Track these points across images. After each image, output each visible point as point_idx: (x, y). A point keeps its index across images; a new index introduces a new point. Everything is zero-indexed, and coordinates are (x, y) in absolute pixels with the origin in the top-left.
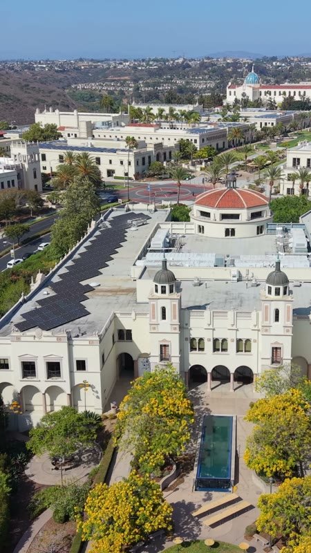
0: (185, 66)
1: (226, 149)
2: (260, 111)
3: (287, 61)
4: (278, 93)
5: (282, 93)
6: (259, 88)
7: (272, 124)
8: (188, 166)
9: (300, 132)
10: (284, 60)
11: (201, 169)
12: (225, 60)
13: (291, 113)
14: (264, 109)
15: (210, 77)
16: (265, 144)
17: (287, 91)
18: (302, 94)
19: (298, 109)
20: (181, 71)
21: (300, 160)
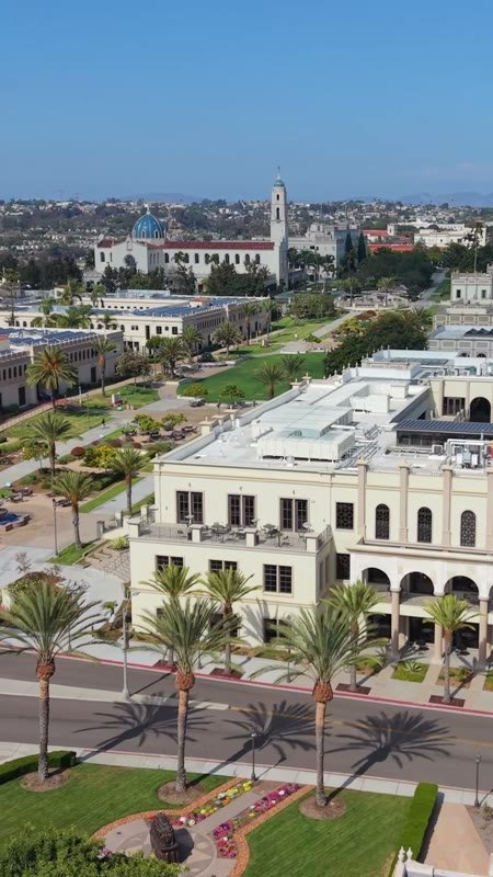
0: (71, 212)
1: (32, 407)
2: (155, 296)
3: (241, 208)
4: (202, 259)
5: (210, 257)
6: (162, 247)
7: (175, 330)
9: (242, 346)
10: (238, 206)
12: (140, 203)
13: (222, 302)
14: (167, 293)
15: (111, 231)
16: (147, 385)
17: (222, 254)
18: (253, 258)
19: (241, 291)
20: (63, 220)
21: (200, 500)
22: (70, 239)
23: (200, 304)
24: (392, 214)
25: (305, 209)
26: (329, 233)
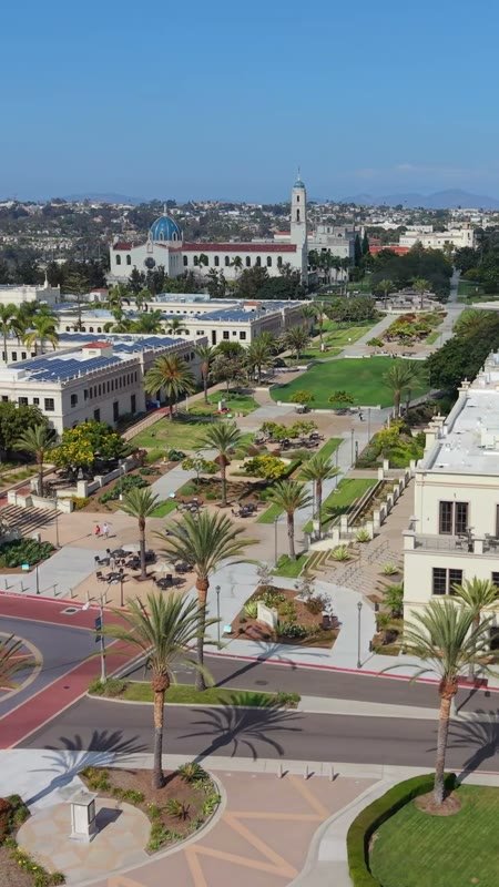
0: (17, 212)
2: (197, 300)
3: (193, 209)
4: (222, 262)
5: (231, 261)
7: (243, 335)
8: (29, 500)
10: (188, 207)
11: (76, 506)
12: (87, 203)
14: (207, 297)
15: (63, 232)
16: (238, 391)
17: (243, 256)
18: (275, 260)
20: (10, 221)
21: (465, 510)
22: (23, 241)
23: (255, 308)
24: (348, 215)
25: (258, 210)
26: (340, 235)
